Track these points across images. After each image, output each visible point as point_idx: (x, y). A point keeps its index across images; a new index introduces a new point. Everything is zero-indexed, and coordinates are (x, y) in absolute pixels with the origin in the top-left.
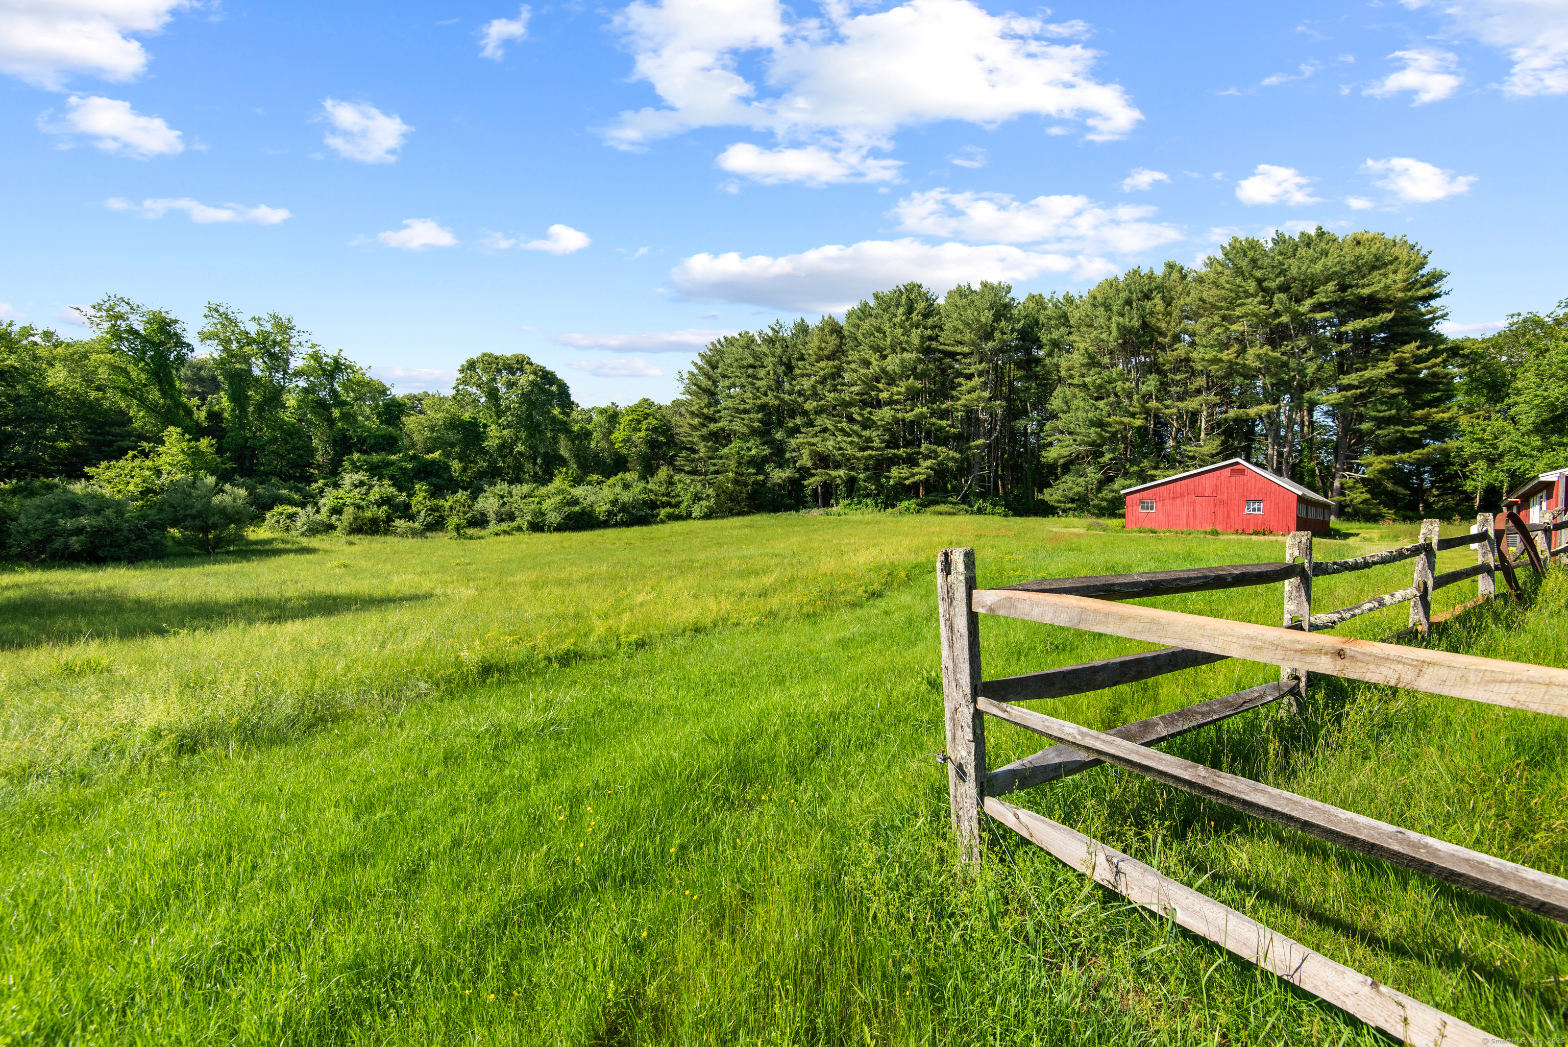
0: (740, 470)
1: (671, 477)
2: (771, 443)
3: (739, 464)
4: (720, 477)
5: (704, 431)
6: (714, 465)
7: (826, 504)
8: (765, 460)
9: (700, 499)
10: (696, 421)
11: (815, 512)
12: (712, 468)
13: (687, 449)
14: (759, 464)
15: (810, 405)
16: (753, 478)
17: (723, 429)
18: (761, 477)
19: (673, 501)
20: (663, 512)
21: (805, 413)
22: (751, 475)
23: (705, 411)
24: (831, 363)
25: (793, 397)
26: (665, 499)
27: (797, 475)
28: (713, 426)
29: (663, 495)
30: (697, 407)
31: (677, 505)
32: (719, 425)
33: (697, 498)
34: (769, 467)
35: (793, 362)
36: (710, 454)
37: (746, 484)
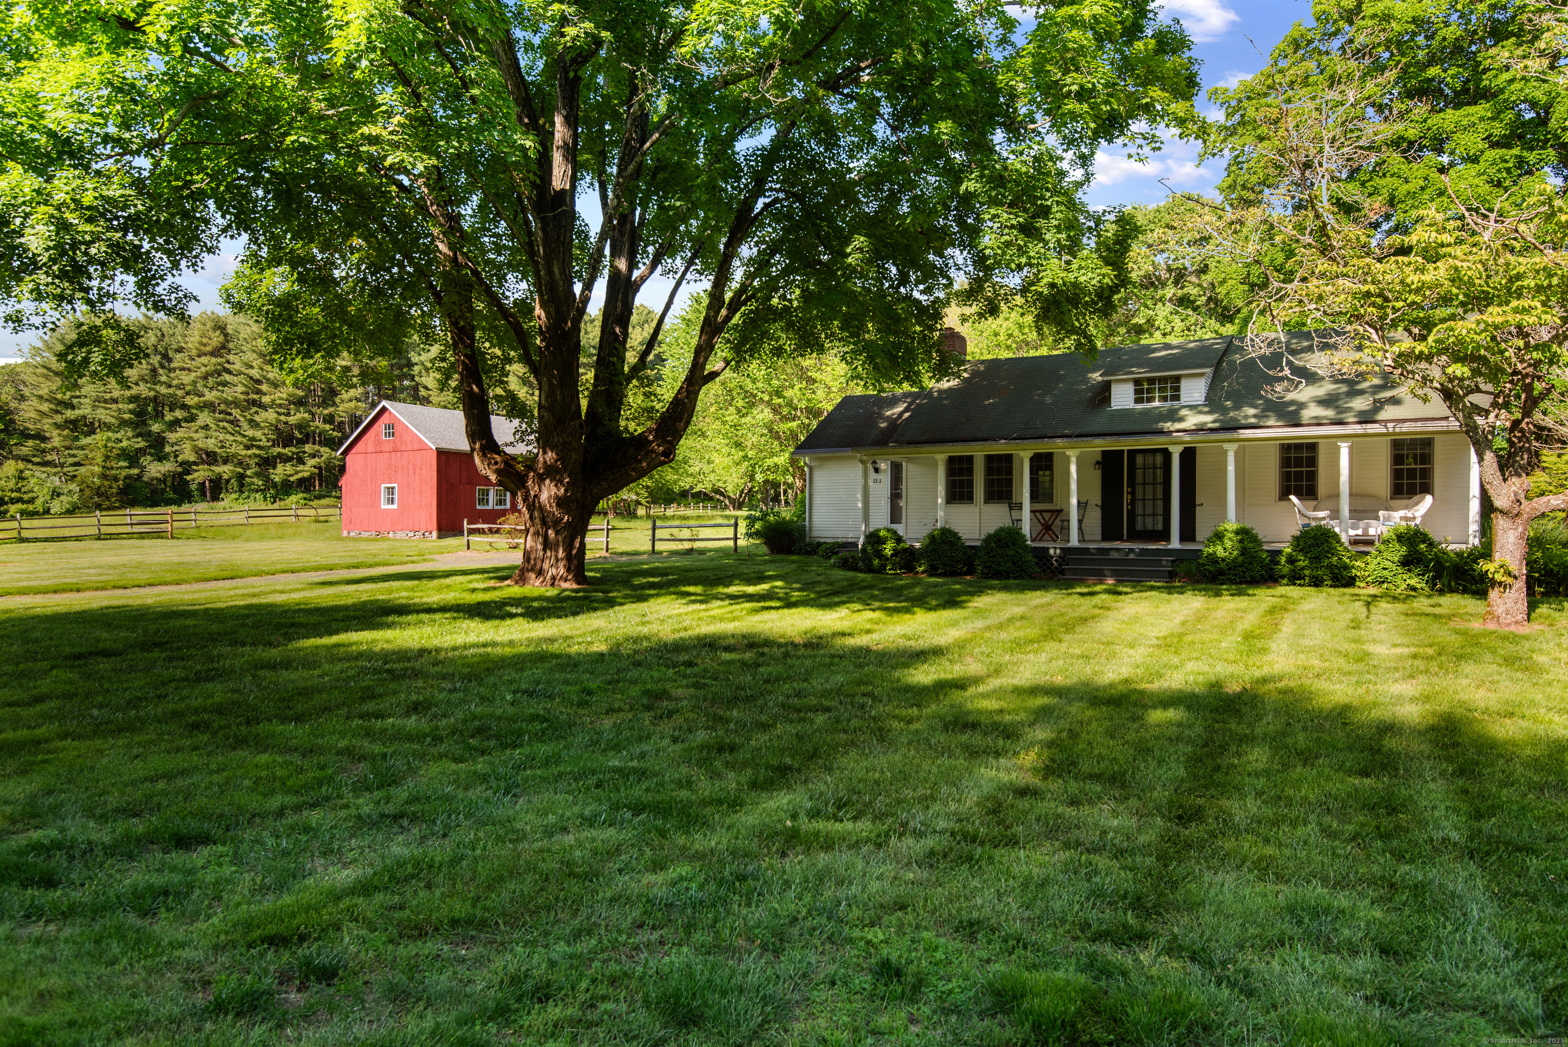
0: (108, 464)
1: (21, 472)
2: (146, 435)
3: (107, 458)
4: (82, 470)
5: (59, 419)
6: (74, 456)
7: (215, 498)
8: (141, 452)
9: (59, 495)
10: (45, 407)
11: (201, 506)
12: (71, 460)
13: (34, 437)
14: (133, 458)
15: (191, 401)
16: (124, 473)
17: (84, 417)
18: (136, 471)
19: (26, 497)
20: (13, 509)
21: (184, 407)
22: (121, 468)
23: (59, 396)
24: (214, 360)
25: (171, 391)
26: (14, 495)
27: (180, 469)
28: (70, 414)
29: (12, 491)
30: (46, 391)
31: (32, 501)
32: (78, 412)
33: (56, 493)
34: (145, 460)
35: (171, 354)
36: (67, 443)
37: (116, 479)
